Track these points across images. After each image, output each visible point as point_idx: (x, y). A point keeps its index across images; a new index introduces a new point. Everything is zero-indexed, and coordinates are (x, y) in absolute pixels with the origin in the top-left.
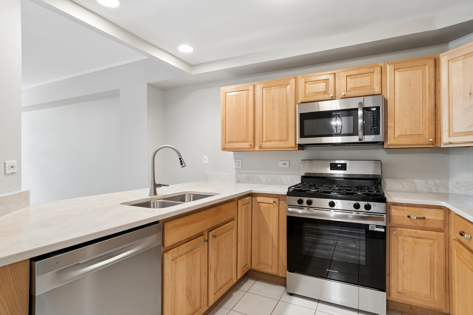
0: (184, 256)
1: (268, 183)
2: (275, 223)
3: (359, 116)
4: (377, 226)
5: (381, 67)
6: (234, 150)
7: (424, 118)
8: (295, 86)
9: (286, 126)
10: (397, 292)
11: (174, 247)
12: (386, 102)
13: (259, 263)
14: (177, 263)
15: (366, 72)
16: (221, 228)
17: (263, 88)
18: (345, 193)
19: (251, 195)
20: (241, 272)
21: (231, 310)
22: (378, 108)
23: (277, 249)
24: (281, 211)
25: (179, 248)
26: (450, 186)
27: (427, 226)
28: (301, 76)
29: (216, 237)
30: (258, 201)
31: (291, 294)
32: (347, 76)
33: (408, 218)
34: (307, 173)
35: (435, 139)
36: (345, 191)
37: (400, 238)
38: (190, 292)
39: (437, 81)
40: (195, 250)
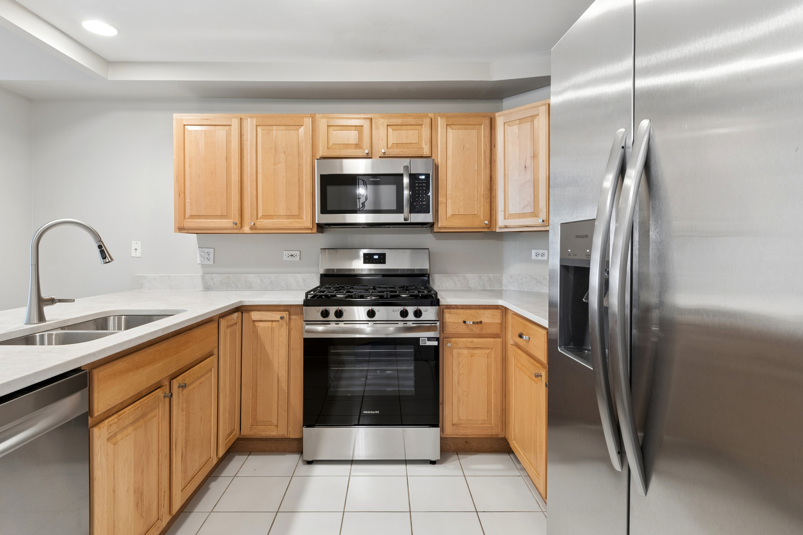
0: (130, 429)
1: (264, 289)
2: (283, 352)
3: (405, 185)
4: (429, 339)
5: (431, 119)
6: (198, 231)
7: (479, 193)
8: (312, 130)
9: (297, 193)
10: (451, 425)
11: (111, 414)
12: (436, 168)
13: (255, 423)
14: (117, 442)
15: (413, 123)
16: (193, 370)
17: (257, 126)
18: (389, 296)
19: (241, 309)
20: (224, 445)
21: (211, 512)
22: (427, 176)
23: (287, 395)
24: (292, 332)
25: (121, 415)
26: (504, 280)
27: (484, 332)
28: (321, 115)
29: (185, 387)
30: (254, 319)
31: (310, 463)
32: (388, 125)
33: (463, 324)
34: (328, 270)
35: (490, 221)
36: (388, 293)
37: (455, 352)
38: (142, 493)
39: (493, 147)
40: (150, 416)
